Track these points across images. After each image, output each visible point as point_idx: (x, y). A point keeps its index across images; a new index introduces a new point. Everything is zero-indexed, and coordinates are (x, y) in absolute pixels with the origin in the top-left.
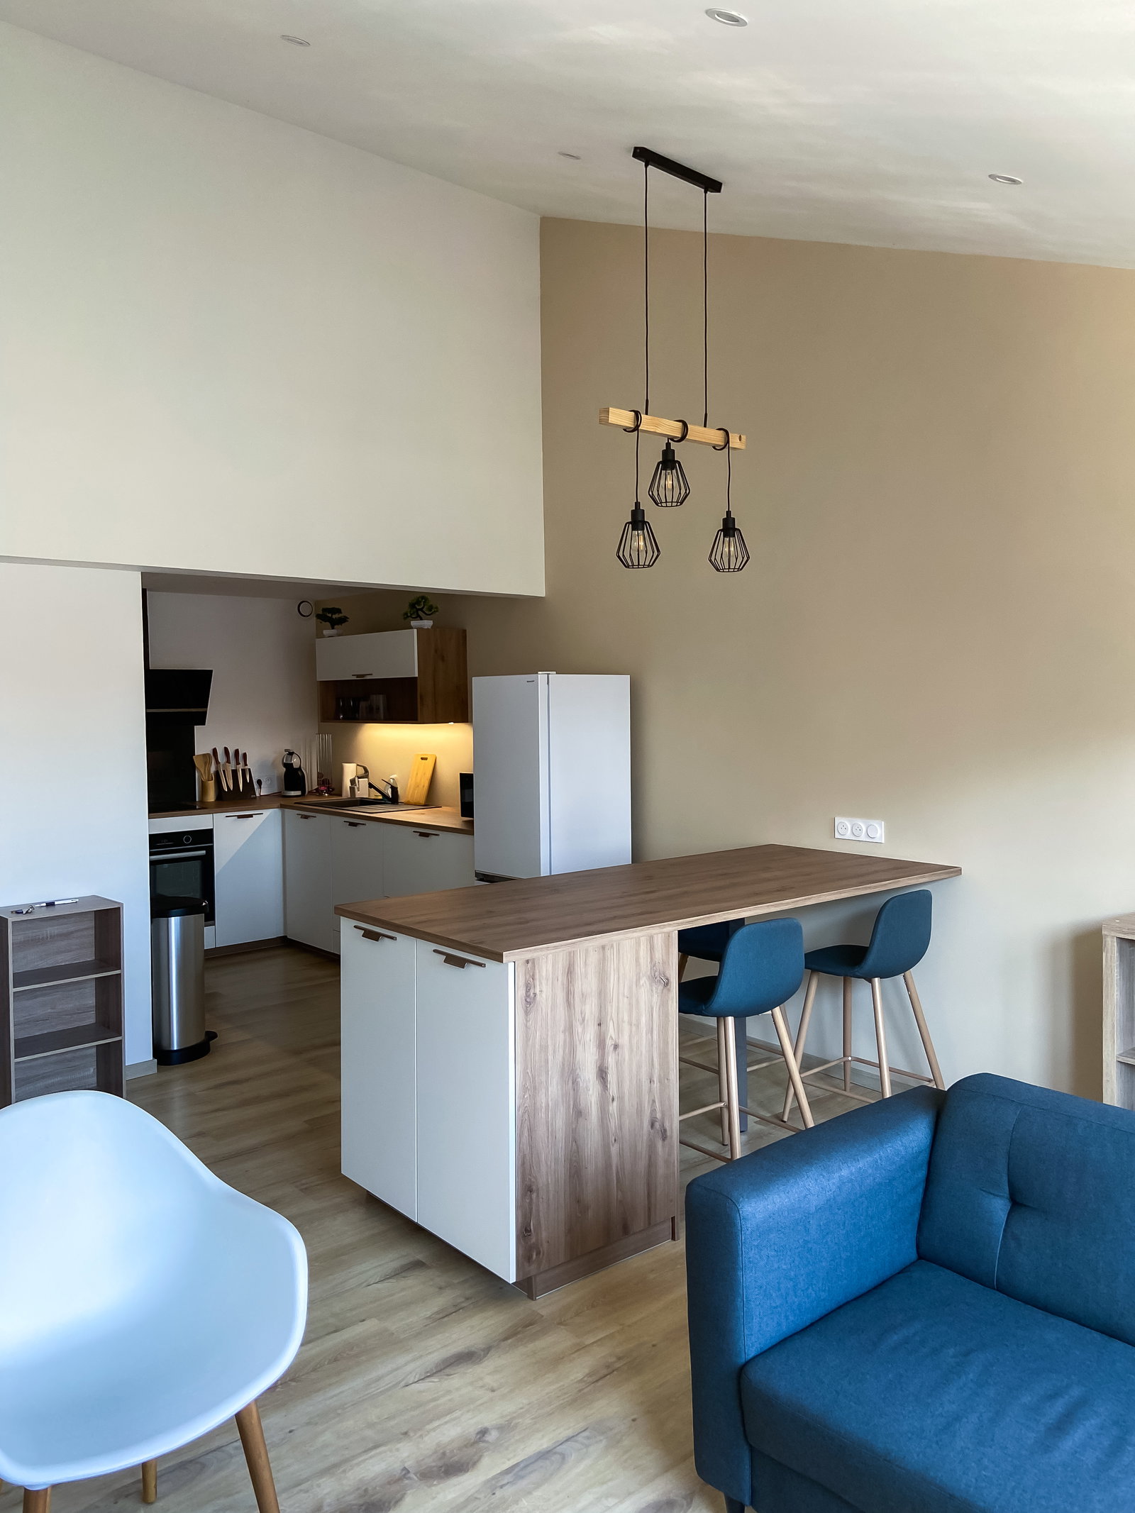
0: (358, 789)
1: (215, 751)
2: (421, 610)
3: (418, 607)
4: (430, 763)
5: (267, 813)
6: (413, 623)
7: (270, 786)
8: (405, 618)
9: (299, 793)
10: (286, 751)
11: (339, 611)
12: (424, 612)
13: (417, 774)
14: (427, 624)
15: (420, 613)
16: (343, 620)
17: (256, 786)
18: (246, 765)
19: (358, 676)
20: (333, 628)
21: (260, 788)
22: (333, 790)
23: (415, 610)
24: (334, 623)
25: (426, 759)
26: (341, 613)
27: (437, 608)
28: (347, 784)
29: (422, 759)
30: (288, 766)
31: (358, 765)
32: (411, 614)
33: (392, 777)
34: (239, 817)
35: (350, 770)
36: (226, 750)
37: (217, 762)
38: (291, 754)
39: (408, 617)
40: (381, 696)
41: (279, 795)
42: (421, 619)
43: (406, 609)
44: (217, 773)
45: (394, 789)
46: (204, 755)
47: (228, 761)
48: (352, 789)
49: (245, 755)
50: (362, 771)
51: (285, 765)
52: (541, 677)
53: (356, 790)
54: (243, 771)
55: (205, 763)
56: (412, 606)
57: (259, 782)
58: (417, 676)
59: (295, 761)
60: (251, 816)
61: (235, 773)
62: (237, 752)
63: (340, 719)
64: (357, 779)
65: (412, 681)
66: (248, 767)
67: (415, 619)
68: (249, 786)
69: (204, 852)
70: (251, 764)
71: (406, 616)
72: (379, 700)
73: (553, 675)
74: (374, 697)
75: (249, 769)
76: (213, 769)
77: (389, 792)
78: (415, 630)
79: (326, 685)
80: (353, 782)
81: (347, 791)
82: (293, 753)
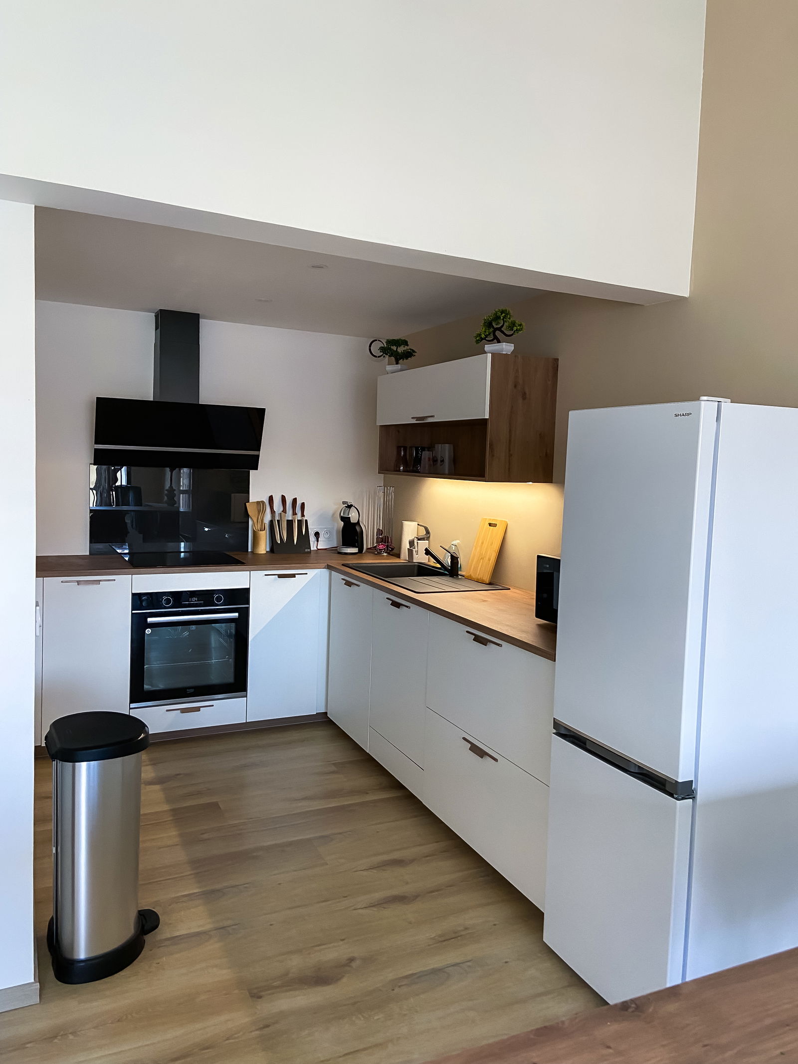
0: (417, 552)
1: (271, 499)
2: (500, 329)
3: (495, 326)
4: (498, 532)
5: (312, 573)
6: (487, 348)
7: (329, 539)
8: (477, 342)
9: (355, 550)
10: (344, 503)
11: (405, 343)
12: (503, 332)
13: (482, 543)
14: (507, 348)
15: (498, 333)
16: (408, 355)
17: (312, 538)
18: (303, 515)
19: (418, 419)
20: (397, 363)
21: (318, 541)
22: (393, 549)
23: (491, 330)
24: (398, 358)
25: (495, 525)
26: (408, 345)
27: (520, 325)
28: (406, 545)
29: (490, 525)
30: (346, 520)
31: (418, 525)
32: (486, 336)
33: (455, 542)
34: (280, 576)
35: (410, 530)
36: (283, 499)
37: (273, 512)
38: (350, 507)
39: (482, 339)
40: (447, 445)
41: (335, 551)
42: (499, 342)
43: (481, 329)
44: (271, 522)
45: (454, 559)
46: (258, 503)
47: (284, 511)
48: (410, 552)
49: (303, 504)
50: (423, 532)
51: (343, 519)
52: (707, 406)
53: (414, 553)
54: (300, 522)
55: (259, 512)
56: (489, 324)
57: (317, 535)
58: (487, 417)
59: (353, 516)
60: (293, 576)
61: (290, 523)
62: (295, 501)
63: (399, 471)
64: (416, 541)
65: (482, 424)
66: (305, 518)
67: (491, 342)
68: (304, 539)
69: (236, 615)
70: (310, 515)
71: (480, 339)
72: (445, 451)
73: (726, 404)
74: (439, 447)
75: (306, 521)
76: (268, 518)
77: (448, 561)
78: (489, 355)
79: (386, 429)
80: (411, 543)
81: (405, 553)
82: (351, 506)
